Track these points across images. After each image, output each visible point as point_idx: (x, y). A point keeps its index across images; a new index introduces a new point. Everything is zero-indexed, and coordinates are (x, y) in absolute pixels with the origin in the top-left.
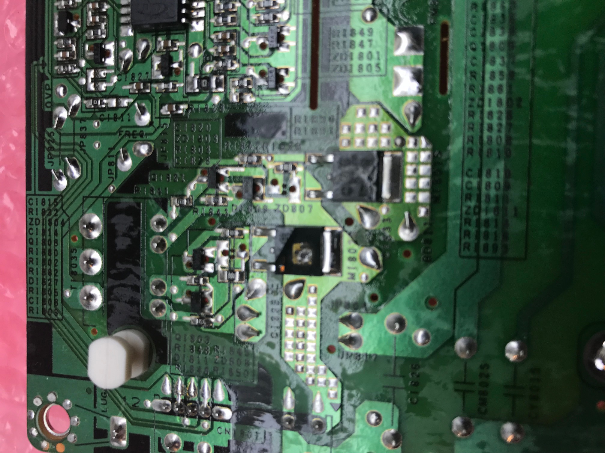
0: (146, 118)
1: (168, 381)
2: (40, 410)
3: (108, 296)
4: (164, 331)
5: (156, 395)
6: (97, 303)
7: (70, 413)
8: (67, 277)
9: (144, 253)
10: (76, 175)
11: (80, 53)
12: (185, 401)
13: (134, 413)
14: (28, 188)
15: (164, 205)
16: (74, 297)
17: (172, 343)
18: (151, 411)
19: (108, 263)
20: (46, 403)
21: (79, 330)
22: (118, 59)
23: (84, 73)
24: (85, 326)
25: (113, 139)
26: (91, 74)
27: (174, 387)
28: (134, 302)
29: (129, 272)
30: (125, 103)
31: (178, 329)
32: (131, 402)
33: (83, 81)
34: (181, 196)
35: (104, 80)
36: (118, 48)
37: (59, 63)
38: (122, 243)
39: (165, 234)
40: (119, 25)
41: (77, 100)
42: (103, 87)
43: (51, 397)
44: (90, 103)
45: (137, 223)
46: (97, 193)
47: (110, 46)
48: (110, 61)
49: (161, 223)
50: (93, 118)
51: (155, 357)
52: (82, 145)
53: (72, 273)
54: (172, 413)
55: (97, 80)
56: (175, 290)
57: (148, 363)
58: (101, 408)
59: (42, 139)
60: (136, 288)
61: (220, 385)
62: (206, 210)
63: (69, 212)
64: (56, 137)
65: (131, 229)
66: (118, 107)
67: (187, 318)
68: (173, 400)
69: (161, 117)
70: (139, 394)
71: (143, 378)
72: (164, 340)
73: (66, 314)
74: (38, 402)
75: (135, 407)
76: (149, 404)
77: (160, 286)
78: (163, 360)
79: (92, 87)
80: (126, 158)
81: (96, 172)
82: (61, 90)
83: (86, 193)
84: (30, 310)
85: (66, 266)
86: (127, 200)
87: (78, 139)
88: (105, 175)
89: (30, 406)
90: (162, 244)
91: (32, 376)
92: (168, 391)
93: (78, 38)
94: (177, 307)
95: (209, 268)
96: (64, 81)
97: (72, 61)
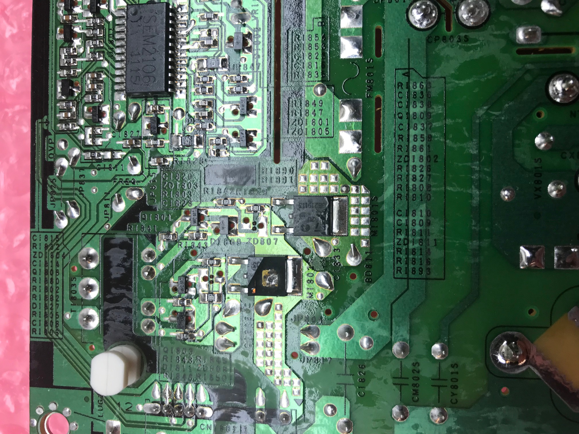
0: (137, 170)
1: (157, 386)
2: (41, 418)
3: (104, 316)
4: (153, 345)
5: (147, 400)
6: (94, 324)
7: (69, 420)
8: (68, 302)
9: (135, 281)
10: (76, 215)
11: (79, 114)
12: (173, 403)
13: (127, 417)
14: (32, 226)
15: (153, 239)
16: (73, 318)
17: (160, 357)
18: (142, 413)
19: (105, 289)
20: (47, 412)
21: (78, 347)
22: (113, 119)
23: (83, 130)
24: (83, 344)
25: (108, 186)
26: (89, 131)
27: (162, 393)
28: (127, 322)
29: (123, 296)
30: (119, 155)
31: (165, 343)
32: (125, 407)
33: (82, 137)
34: (168, 233)
35: (100, 136)
36: (113, 111)
37: (61, 121)
38: (116, 273)
39: (154, 264)
40: (114, 91)
41: (76, 152)
42: (99, 141)
43: (52, 406)
44: (88, 155)
45: (129, 255)
46: (94, 231)
47: (106, 109)
48: (106, 121)
49: (151, 255)
50: (92, 167)
51: (146, 368)
52: (81, 191)
53: (72, 299)
54: (161, 414)
55: (94, 136)
56: (163, 311)
57: (140, 373)
58: (97, 413)
59: (45, 184)
60: (129, 310)
61: (202, 388)
62: (189, 244)
63: (70, 246)
64: (58, 183)
65: (124, 260)
66: (113, 159)
67: (173, 334)
68: (162, 403)
69: (150, 167)
70: (132, 399)
71: (136, 385)
72: (154, 352)
73: (67, 334)
74: (40, 411)
75: (128, 411)
76: (140, 408)
77: (150, 307)
78: (153, 370)
79: (89, 142)
80: (120, 201)
81: (94, 213)
82: (62, 144)
83: (85, 230)
84: (33, 331)
85: (67, 293)
86: (120, 237)
87: (77, 185)
88: (102, 215)
89: (33, 414)
90: (151, 273)
91: (36, 389)
92: (158, 396)
93: (78, 103)
94: (165, 325)
95: (192, 292)
96: (65, 137)
97: (74, 120)
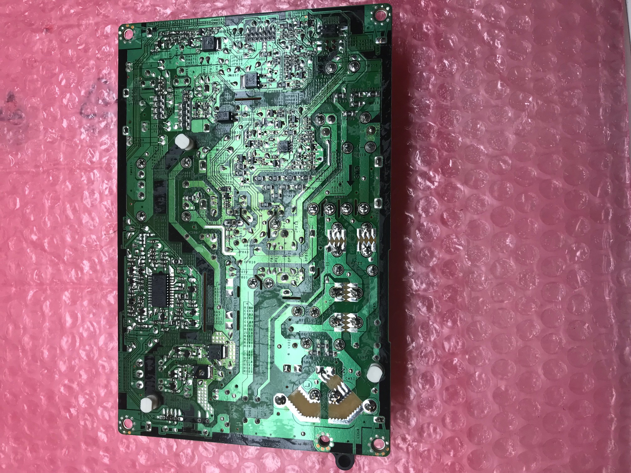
0: (157, 332)
1: (164, 410)
2: (122, 421)
3: (145, 384)
4: (163, 395)
5: (161, 415)
6: (142, 387)
7: (133, 422)
8: (132, 378)
9: (156, 372)
10: (135, 347)
11: (136, 311)
12: (169, 415)
13: (153, 420)
14: (119, 350)
15: (162, 358)
16: (134, 384)
17: (165, 398)
18: (159, 419)
19: (145, 374)
20: (125, 418)
21: (136, 395)
22: (148, 314)
23: (137, 316)
24: (138, 394)
25: (147, 337)
26: (139, 317)
27: (166, 412)
28: (153, 386)
29: (152, 377)
30: (150, 326)
31: (167, 394)
32: (152, 417)
33: (137, 319)
34: (168, 355)
35: (143, 319)
36: (148, 310)
37: (129, 313)
38: (150, 369)
39: (163, 366)
40: (148, 303)
41: (134, 324)
42: (143, 321)
43: (127, 416)
44: (139, 326)
45: (154, 362)
46: (142, 353)
47: (145, 309)
48: (145, 314)
49: (161, 363)
50: (140, 330)
51: (160, 403)
52: (137, 339)
53: (134, 377)
54: (165, 420)
55: (141, 319)
56: (166, 382)
57: (158, 405)
58: (143, 419)
59: (123, 335)
60: (154, 382)
61: (179, 411)
62: (175, 359)
63: (133, 358)
64: (128, 335)
65: (152, 364)
66: (148, 327)
67: (169, 391)
68: (165, 415)
69: (161, 331)
70: (155, 414)
71: (156, 409)
72: (163, 397)
73: (132, 390)
74: (122, 418)
75: (154, 418)
76: (158, 417)
77: (161, 381)
78: (162, 404)
79: (139, 321)
80: (151, 343)
81: (141, 347)
82: (129, 321)
83: (138, 353)
84: (119, 389)
85: (132, 375)
86: (151, 356)
87: (135, 336)
88: (144, 348)
89: (119, 419)
90: (162, 369)
91: (120, 410)
92: (164, 413)
93: (135, 306)
94: (166, 388)
95: (176, 376)
96: (131, 318)
97: (134, 313)
